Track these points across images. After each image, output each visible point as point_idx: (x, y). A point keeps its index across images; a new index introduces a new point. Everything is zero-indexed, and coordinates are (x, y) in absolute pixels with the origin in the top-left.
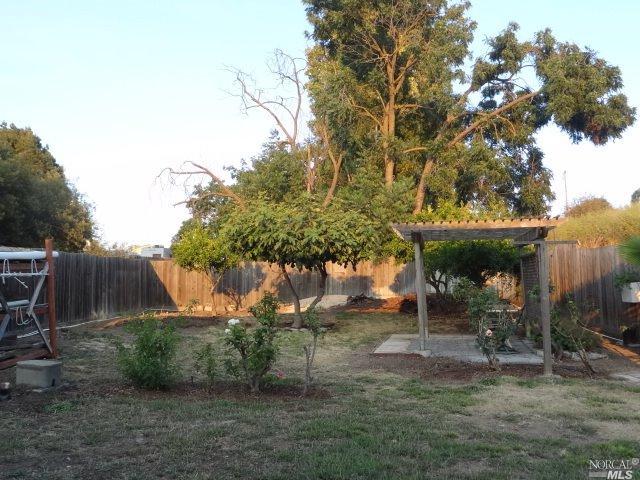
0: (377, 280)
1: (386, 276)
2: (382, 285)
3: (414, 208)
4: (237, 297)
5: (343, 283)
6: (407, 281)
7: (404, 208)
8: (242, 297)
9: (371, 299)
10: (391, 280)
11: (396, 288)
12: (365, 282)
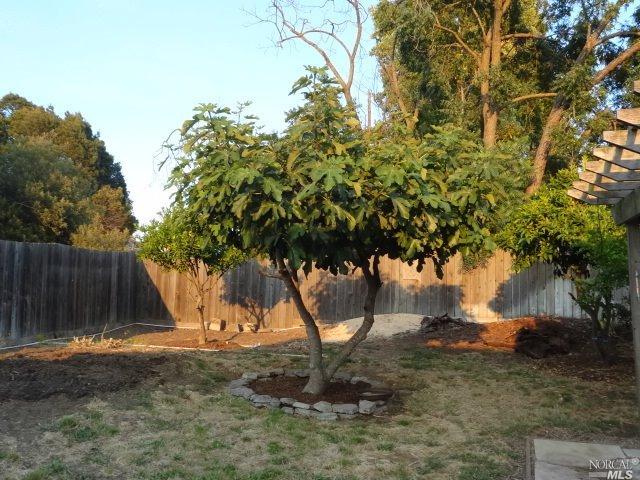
0: (469, 292)
1: (483, 286)
2: (476, 301)
3: (530, 182)
4: (258, 310)
5: (416, 295)
6: (516, 295)
7: (516, 181)
8: (265, 311)
9: (459, 323)
10: (491, 292)
11: (498, 305)
12: (449, 296)
